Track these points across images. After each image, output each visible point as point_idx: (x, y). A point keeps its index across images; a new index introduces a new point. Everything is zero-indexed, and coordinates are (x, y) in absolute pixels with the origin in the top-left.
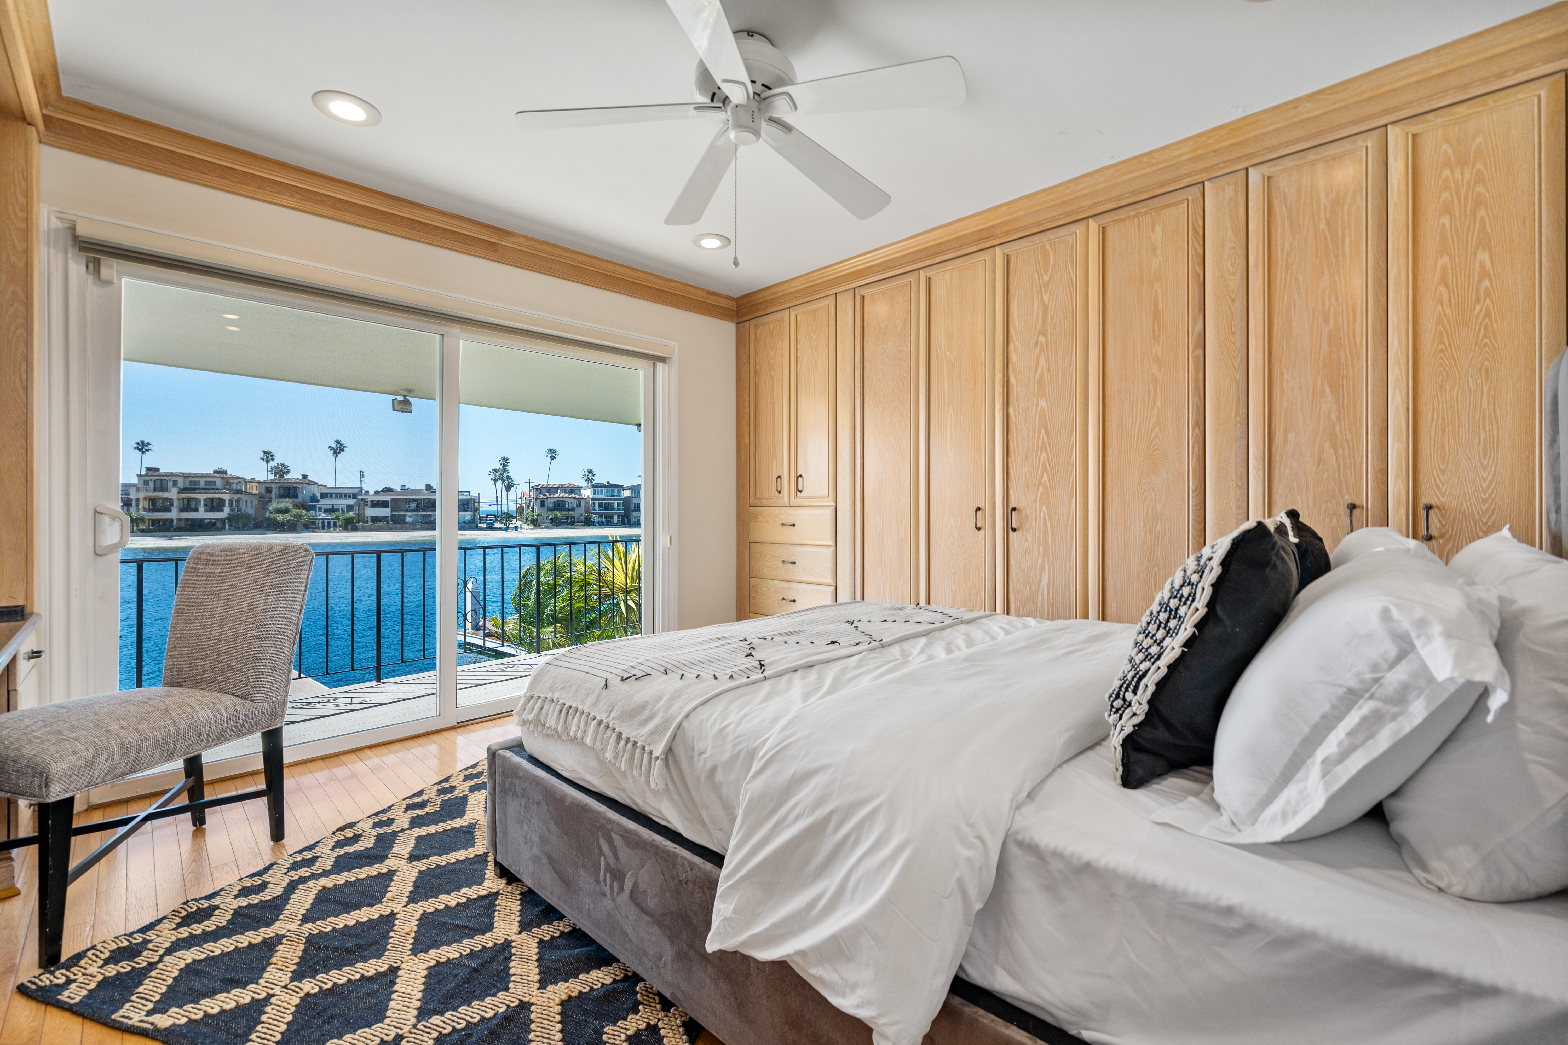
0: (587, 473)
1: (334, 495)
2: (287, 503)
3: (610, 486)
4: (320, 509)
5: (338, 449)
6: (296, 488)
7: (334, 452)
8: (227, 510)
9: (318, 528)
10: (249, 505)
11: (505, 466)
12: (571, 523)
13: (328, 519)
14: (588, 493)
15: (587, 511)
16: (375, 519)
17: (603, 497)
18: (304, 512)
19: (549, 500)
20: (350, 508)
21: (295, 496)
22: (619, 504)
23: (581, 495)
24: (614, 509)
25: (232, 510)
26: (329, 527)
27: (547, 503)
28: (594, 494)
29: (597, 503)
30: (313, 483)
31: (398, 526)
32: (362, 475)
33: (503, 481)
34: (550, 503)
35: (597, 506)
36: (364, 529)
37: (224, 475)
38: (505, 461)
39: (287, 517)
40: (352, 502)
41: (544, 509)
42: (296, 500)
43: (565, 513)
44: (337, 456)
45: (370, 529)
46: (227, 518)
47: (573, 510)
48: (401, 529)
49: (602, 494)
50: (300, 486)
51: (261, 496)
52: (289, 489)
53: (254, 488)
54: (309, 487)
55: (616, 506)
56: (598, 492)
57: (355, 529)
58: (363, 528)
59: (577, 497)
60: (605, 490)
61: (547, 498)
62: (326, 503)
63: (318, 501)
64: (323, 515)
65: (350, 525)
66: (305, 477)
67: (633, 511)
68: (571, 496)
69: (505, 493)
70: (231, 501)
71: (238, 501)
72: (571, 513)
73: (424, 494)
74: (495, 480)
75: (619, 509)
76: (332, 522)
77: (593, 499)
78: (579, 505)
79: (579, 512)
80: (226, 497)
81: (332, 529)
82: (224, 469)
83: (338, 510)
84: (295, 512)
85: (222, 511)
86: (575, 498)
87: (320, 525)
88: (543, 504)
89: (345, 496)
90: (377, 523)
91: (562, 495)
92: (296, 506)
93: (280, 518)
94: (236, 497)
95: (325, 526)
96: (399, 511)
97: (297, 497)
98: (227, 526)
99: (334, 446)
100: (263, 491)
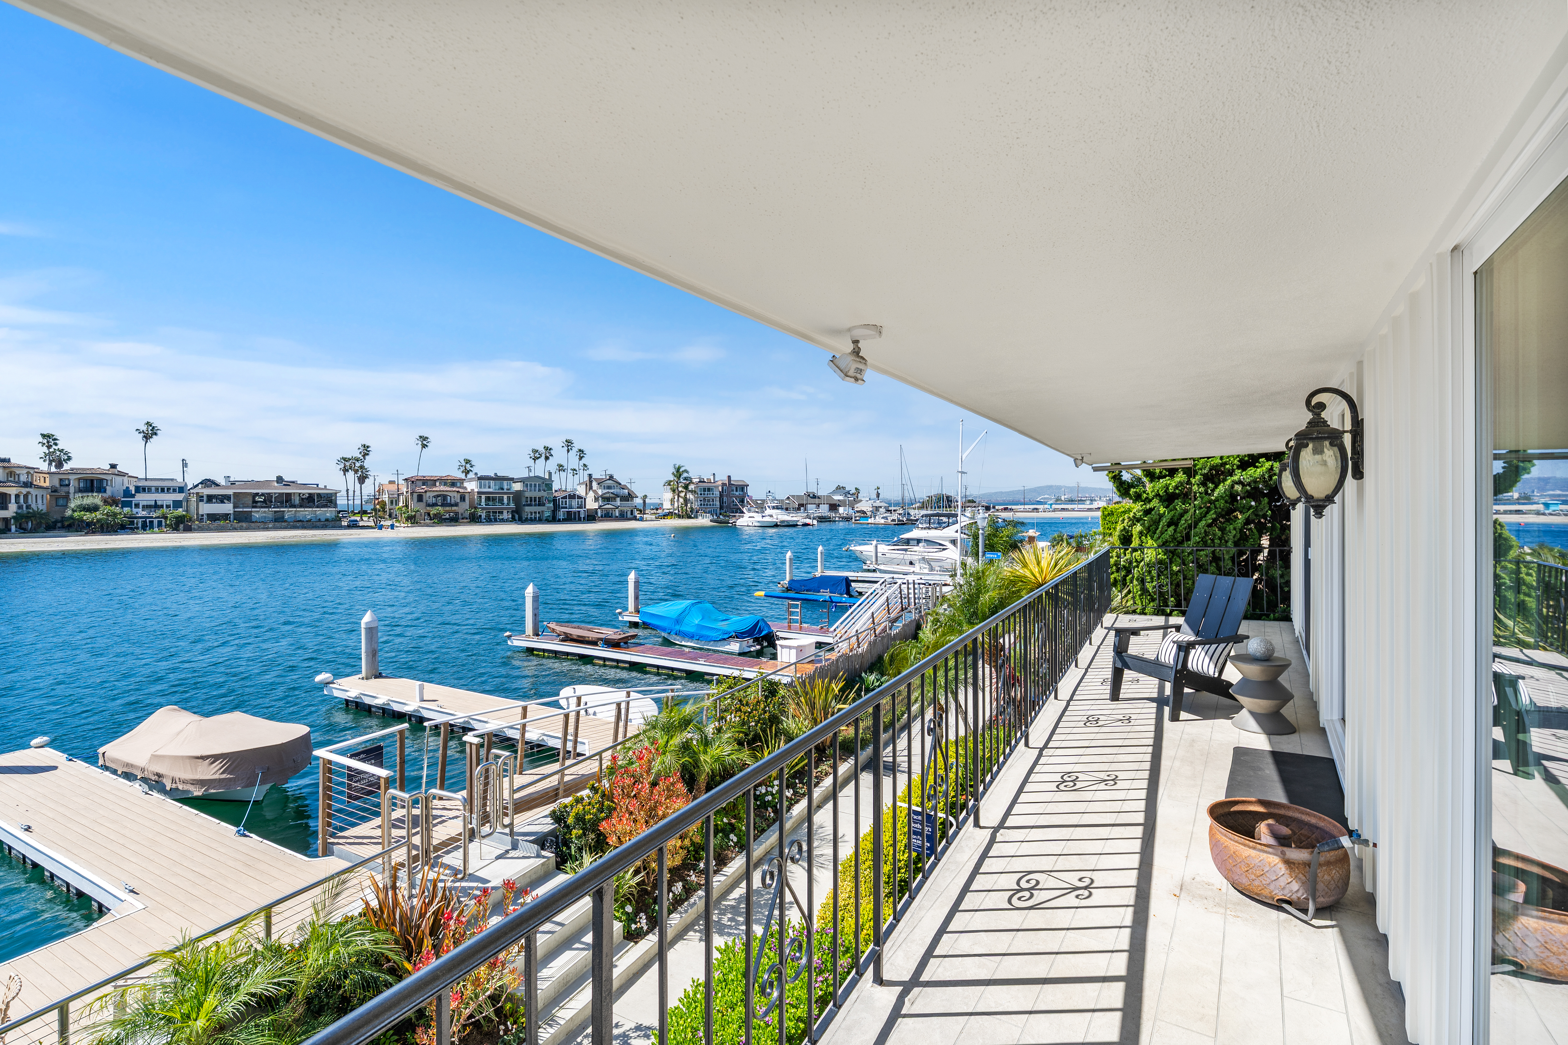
0: (464, 464)
1: (153, 489)
2: (95, 499)
3: (497, 478)
4: (137, 506)
5: (149, 433)
6: (101, 480)
7: (144, 437)
8: (13, 508)
9: (138, 528)
10: (40, 501)
11: (365, 455)
12: (454, 520)
13: (152, 517)
14: (471, 486)
15: (472, 506)
16: (213, 517)
17: (491, 490)
18: (117, 510)
19: (428, 494)
20: (177, 504)
21: (101, 489)
22: (509, 498)
23: (465, 488)
24: (503, 504)
25: (20, 507)
26: (152, 527)
27: (426, 497)
28: (481, 487)
29: (483, 497)
30: (123, 474)
31: (244, 525)
32: (185, 464)
33: (356, 472)
34: (429, 497)
35: (483, 500)
36: (201, 529)
37: (6, 464)
38: (366, 450)
39: (98, 515)
40: (179, 497)
41: (423, 504)
42: (104, 495)
43: (447, 508)
44: (146, 442)
45: (208, 529)
46: (13, 517)
47: (456, 505)
48: (247, 529)
49: (489, 487)
50: (109, 477)
51: (54, 490)
52: (92, 481)
53: (42, 479)
54: (119, 479)
55: (505, 501)
56: (485, 486)
57: (188, 529)
58: (199, 527)
59: (461, 490)
60: (492, 483)
61: (426, 492)
62: (143, 498)
63: (133, 496)
64: (143, 513)
65: (181, 524)
66: (113, 466)
67: (524, 505)
68: (454, 489)
69: (358, 485)
70: (17, 496)
71: (26, 496)
72: (454, 508)
73: (275, 488)
74: (345, 470)
75: (508, 504)
76: (156, 521)
77: (479, 493)
78: (463, 498)
79: (463, 508)
80: (12, 491)
81: (156, 529)
82: (7, 457)
83: (162, 506)
84: (108, 509)
85: (6, 508)
86: (458, 492)
87: (140, 525)
88: (420, 498)
89: (168, 489)
90: (216, 521)
91: (442, 488)
92: (106, 502)
93: (87, 516)
94: (24, 491)
95: (147, 526)
96: (243, 507)
97: (105, 491)
98: (13, 528)
99: (144, 428)
100: (57, 484)
